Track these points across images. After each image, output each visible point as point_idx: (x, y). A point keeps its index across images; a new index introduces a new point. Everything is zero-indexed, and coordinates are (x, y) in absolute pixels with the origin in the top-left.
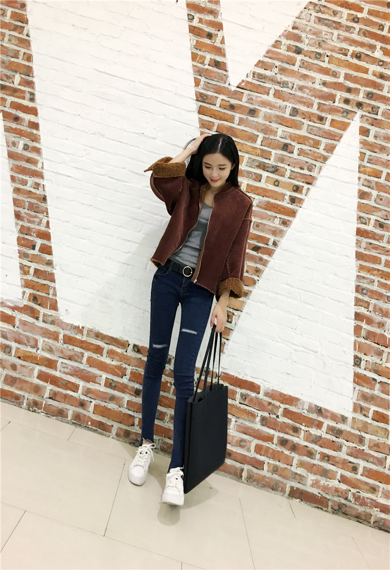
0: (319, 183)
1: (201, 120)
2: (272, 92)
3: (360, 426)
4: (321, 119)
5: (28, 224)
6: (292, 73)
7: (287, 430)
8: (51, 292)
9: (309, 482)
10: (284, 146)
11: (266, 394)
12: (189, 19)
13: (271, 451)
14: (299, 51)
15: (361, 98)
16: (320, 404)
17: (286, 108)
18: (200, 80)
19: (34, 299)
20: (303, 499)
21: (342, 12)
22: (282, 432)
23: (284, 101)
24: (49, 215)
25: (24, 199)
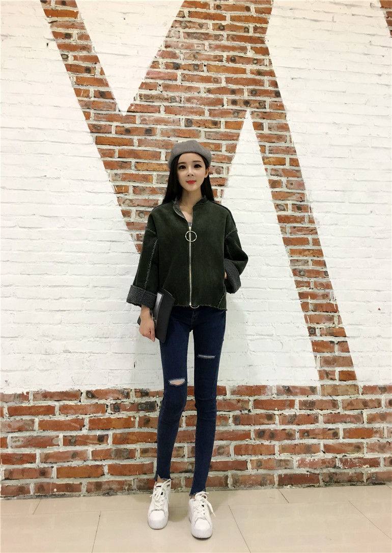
0: (230, 182)
3: (330, 391)
4: (216, 124)
6: (177, 88)
7: (262, 420)
9: (295, 464)
11: (233, 393)
12: (63, 59)
13: (251, 447)
14: (177, 67)
15: (246, 96)
16: (287, 384)
17: (180, 121)
18: (90, 113)
20: (293, 483)
21: (207, 23)
22: (257, 425)
23: (176, 115)
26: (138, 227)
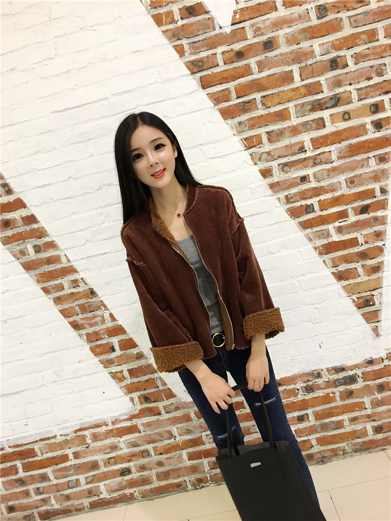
5: (91, 329)
8: (159, 383)
10: (331, 64)
18: (182, 45)
19: (146, 399)
23: (301, 5)
24: (107, 306)
25: (71, 305)
26: (285, 186)
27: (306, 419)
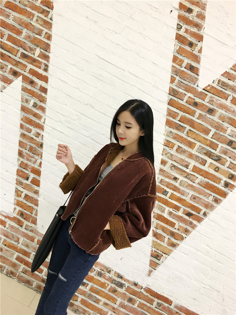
1: (169, 110)
2: (230, 98)
5: (26, 161)
8: (34, 212)
10: (229, 142)
12: (177, 28)
18: (176, 78)
19: (22, 214)
24: (43, 157)
25: (27, 143)
26: (166, 175)
27: (85, 286)
